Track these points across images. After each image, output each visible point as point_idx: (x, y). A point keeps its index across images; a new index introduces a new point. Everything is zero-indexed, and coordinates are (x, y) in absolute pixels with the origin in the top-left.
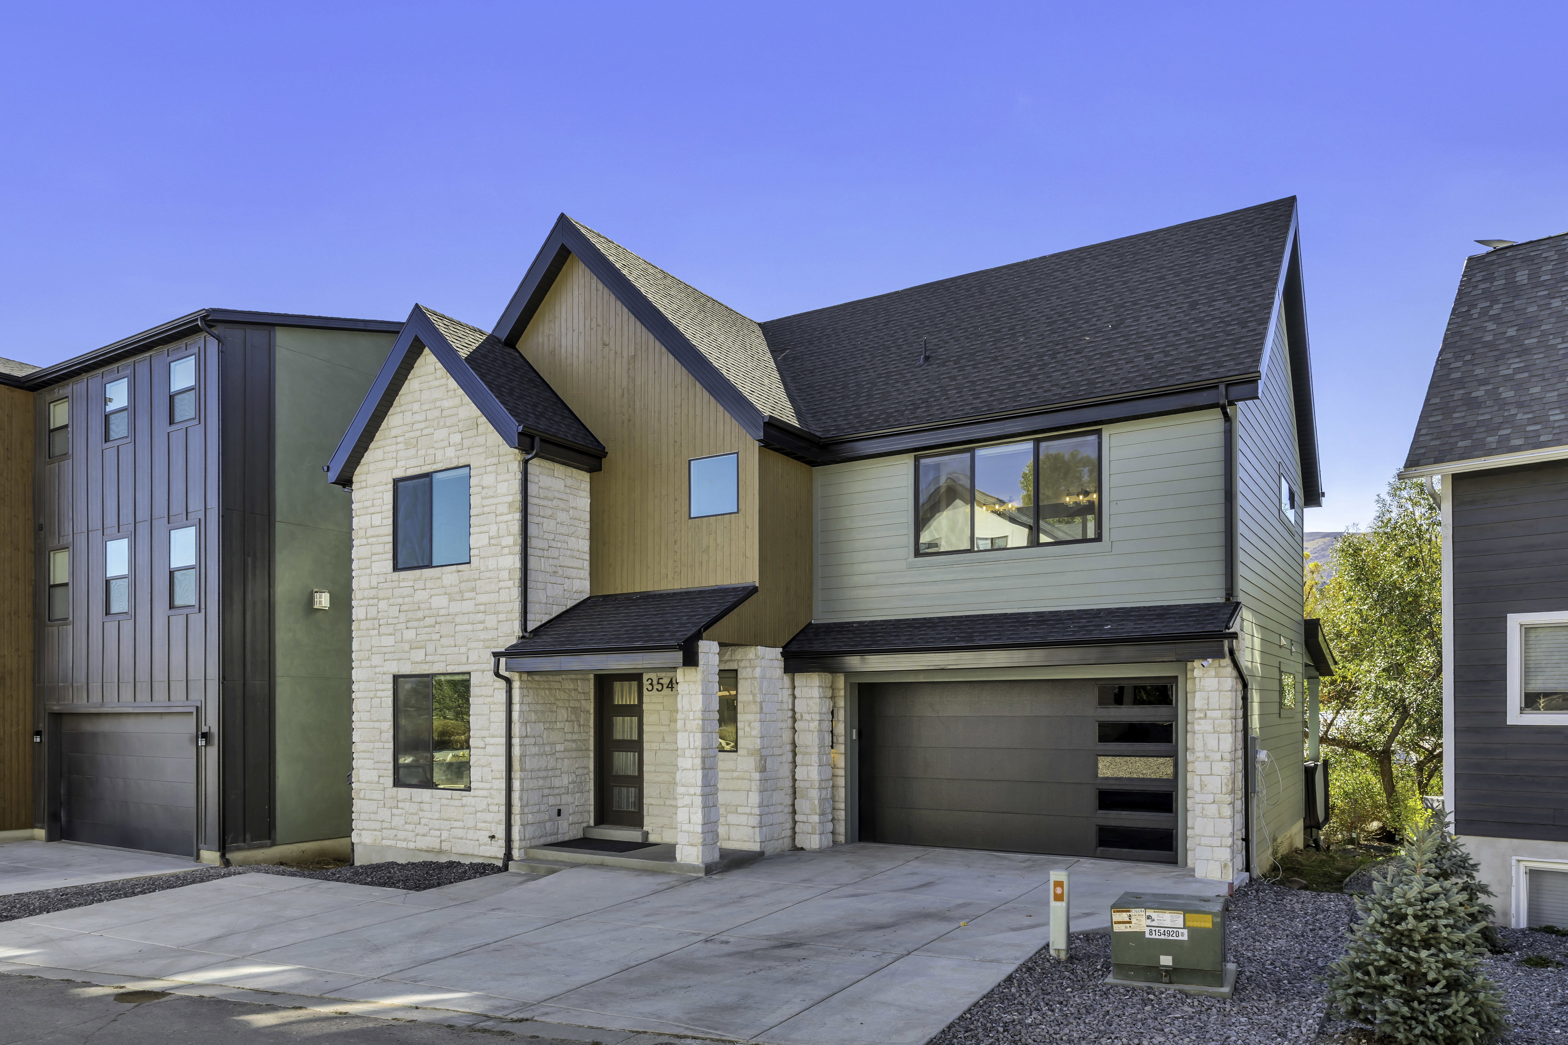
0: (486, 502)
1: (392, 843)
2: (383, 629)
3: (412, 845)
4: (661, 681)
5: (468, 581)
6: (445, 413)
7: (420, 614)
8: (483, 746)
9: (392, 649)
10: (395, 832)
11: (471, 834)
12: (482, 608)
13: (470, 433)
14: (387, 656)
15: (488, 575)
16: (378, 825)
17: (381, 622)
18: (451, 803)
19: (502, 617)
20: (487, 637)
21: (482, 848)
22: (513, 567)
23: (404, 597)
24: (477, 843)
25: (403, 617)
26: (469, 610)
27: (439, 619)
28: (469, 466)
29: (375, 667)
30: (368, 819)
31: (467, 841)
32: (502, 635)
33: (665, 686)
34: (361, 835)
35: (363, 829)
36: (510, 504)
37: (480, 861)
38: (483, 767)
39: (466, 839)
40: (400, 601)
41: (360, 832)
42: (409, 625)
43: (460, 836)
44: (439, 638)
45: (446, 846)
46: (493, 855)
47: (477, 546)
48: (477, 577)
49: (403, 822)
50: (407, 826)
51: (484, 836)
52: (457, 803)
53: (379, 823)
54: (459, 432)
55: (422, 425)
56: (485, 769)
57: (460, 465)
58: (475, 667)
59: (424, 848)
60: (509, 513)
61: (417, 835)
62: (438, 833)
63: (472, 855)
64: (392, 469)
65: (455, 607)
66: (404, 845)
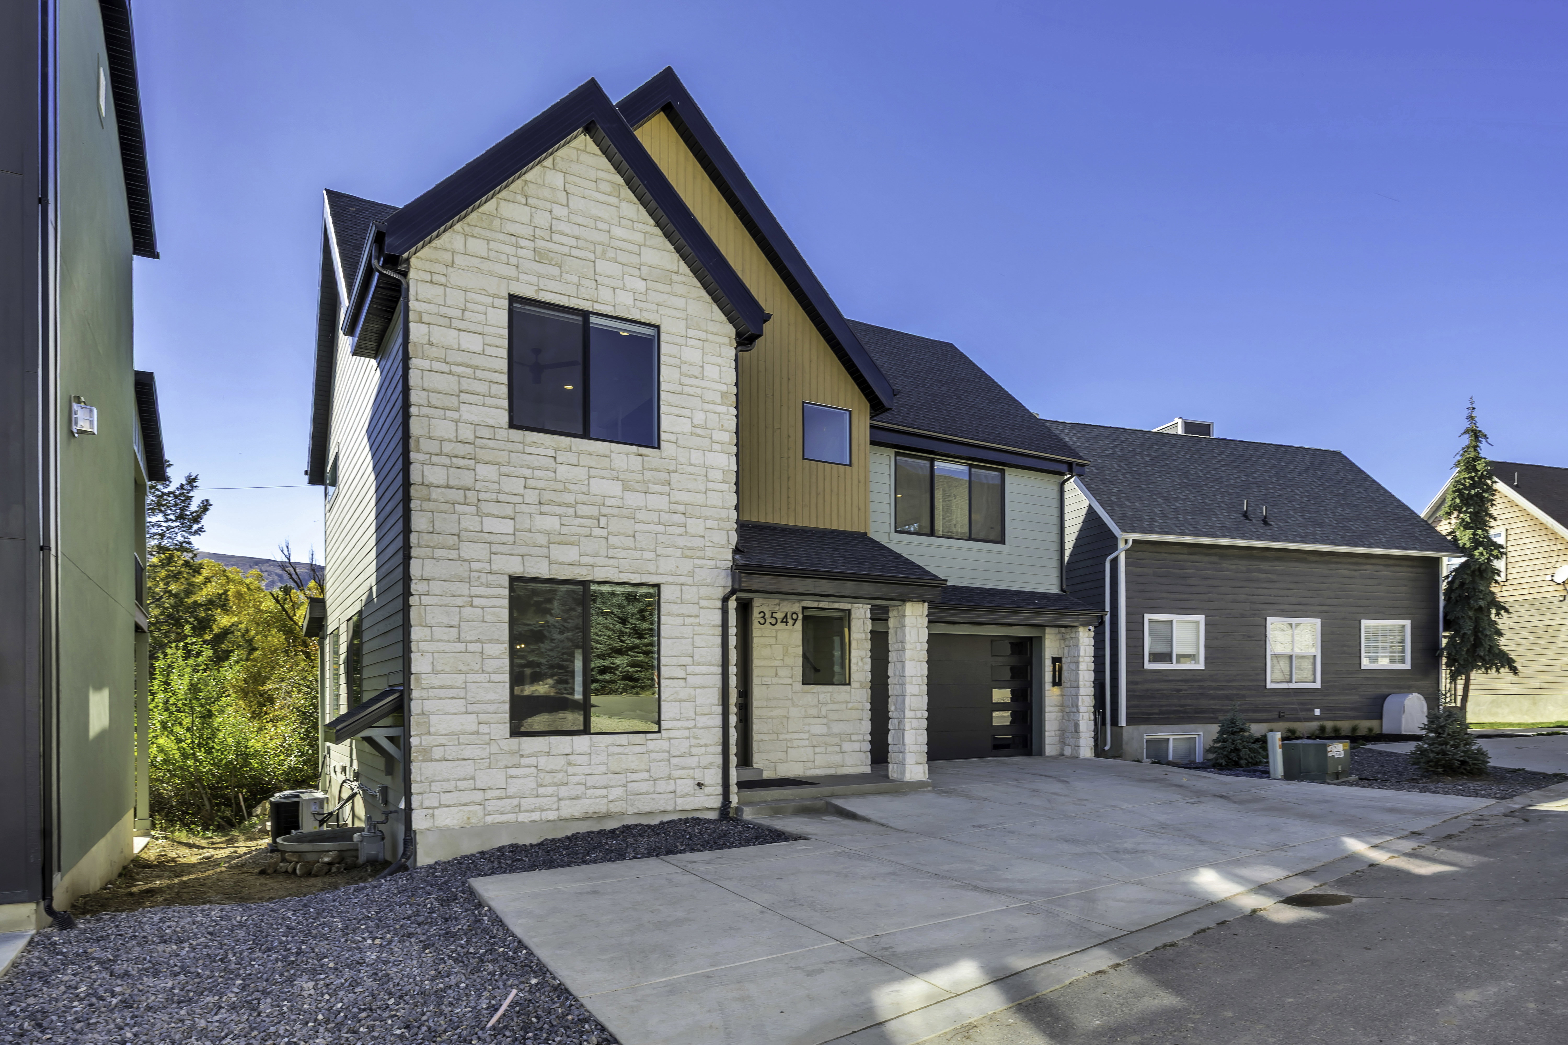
0: (685, 380)
1: (511, 817)
2: (486, 507)
3: (551, 815)
4: (774, 615)
5: (657, 470)
6: (614, 243)
7: (570, 498)
8: (684, 676)
9: (511, 539)
10: (515, 802)
11: (662, 786)
12: (681, 508)
13: (660, 287)
14: (495, 548)
15: (691, 469)
16: (478, 796)
17: (482, 496)
18: (626, 751)
19: (710, 523)
20: (689, 545)
21: (679, 801)
22: (727, 468)
23: (533, 469)
24: (672, 795)
25: (531, 496)
26: (660, 508)
27: (605, 510)
28: (658, 327)
29: (469, 561)
30: (452, 788)
31: (654, 796)
32: (710, 544)
33: (779, 621)
34: (433, 815)
35: (441, 806)
36: (724, 395)
37: (675, 817)
38: (681, 701)
39: (654, 793)
40: (528, 473)
41: (431, 811)
42: (545, 508)
43: (644, 791)
44: (605, 535)
45: (615, 808)
46: (699, 806)
47: (674, 431)
48: (673, 468)
49: (534, 785)
50: (541, 790)
51: (686, 786)
52: (638, 749)
53: (481, 793)
54: (640, 277)
55: (573, 242)
56: (686, 705)
57: (642, 320)
58: (670, 579)
59: (577, 814)
60: (721, 405)
61: (560, 799)
62: (604, 792)
63: (660, 812)
64: (509, 279)
65: (634, 499)
66: (535, 816)
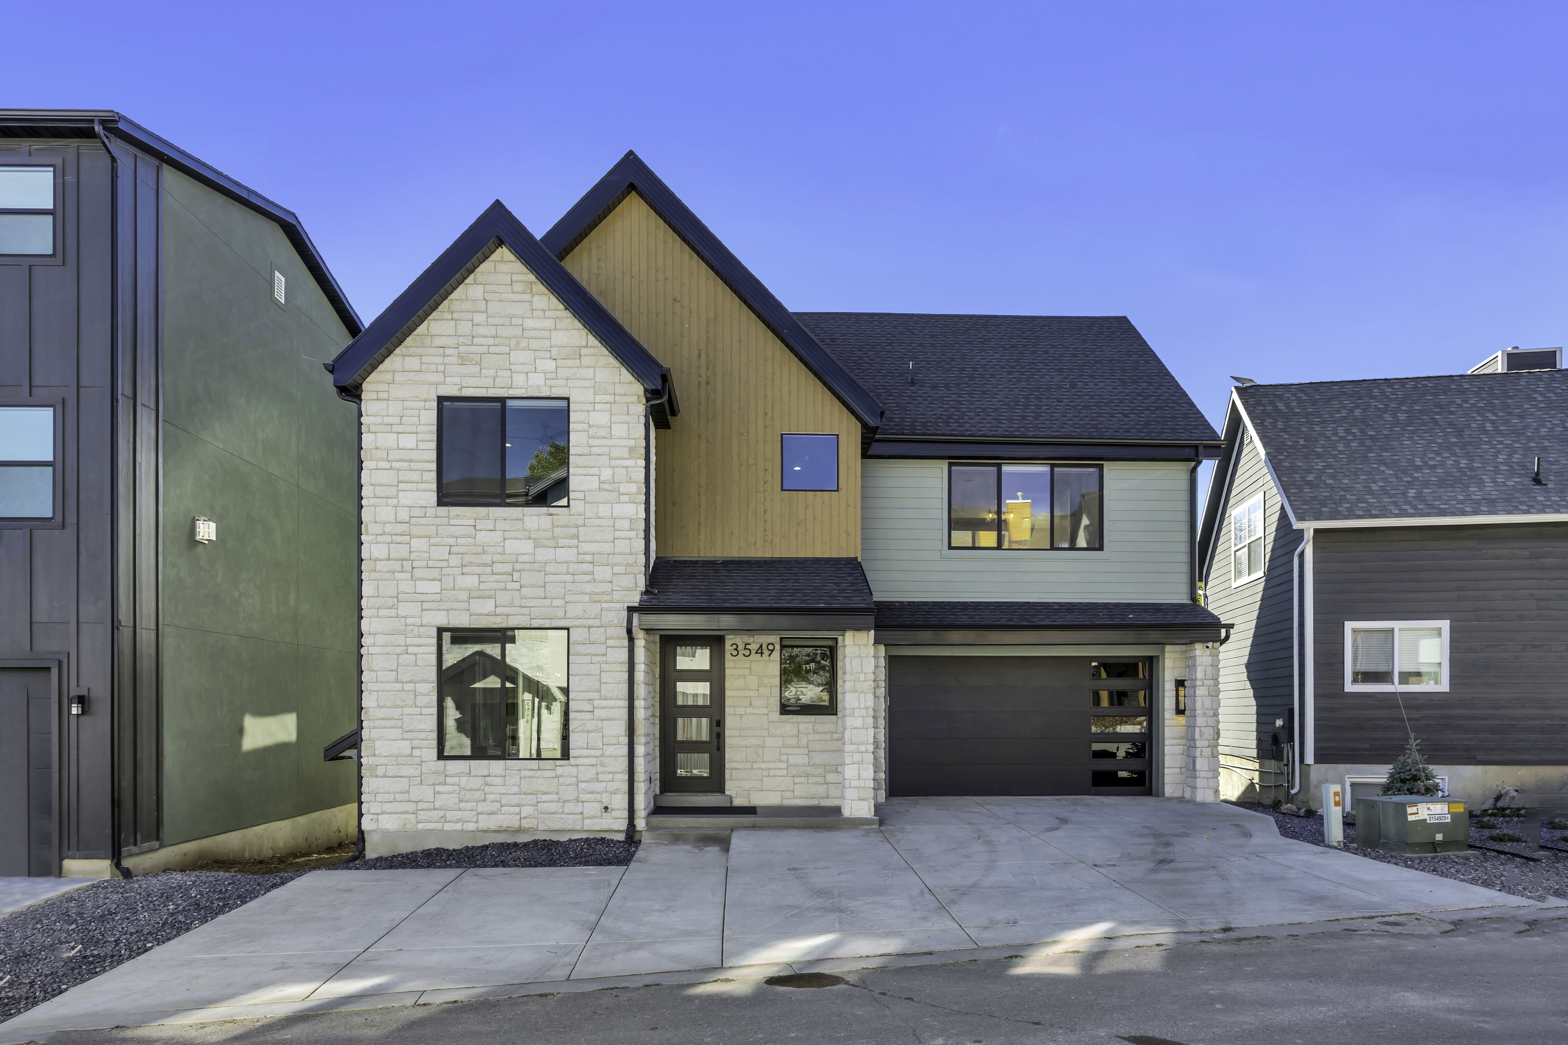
0: (592, 442)
1: (438, 826)
2: (418, 573)
3: (471, 827)
4: (748, 646)
5: (566, 526)
6: (527, 334)
7: (487, 559)
8: (591, 709)
9: (438, 597)
10: (441, 813)
11: (570, 807)
12: (589, 558)
13: (569, 363)
14: (425, 606)
15: (598, 522)
16: (411, 807)
17: (415, 564)
18: (537, 775)
19: (617, 569)
20: (596, 590)
21: (587, 822)
22: (635, 517)
23: (457, 537)
24: (581, 816)
25: (455, 560)
26: (568, 559)
27: (518, 566)
28: (568, 399)
29: (405, 617)
30: (391, 800)
31: (563, 816)
32: (618, 588)
33: (753, 652)
34: (377, 820)
35: (383, 813)
36: (632, 449)
37: (584, 836)
38: (589, 732)
39: (562, 813)
40: (452, 541)
41: (376, 816)
42: (465, 570)
43: (553, 810)
44: (518, 587)
45: (527, 824)
46: (605, 827)
47: (582, 490)
48: (581, 522)
49: (457, 801)
50: (463, 805)
51: (592, 808)
52: (547, 774)
53: (413, 804)
54: (551, 358)
55: (491, 341)
56: (592, 735)
57: (553, 396)
58: (578, 622)
59: (493, 827)
60: (630, 459)
61: (479, 814)
62: (517, 809)
63: (569, 830)
64: (437, 384)
65: (544, 554)
66: (458, 827)
